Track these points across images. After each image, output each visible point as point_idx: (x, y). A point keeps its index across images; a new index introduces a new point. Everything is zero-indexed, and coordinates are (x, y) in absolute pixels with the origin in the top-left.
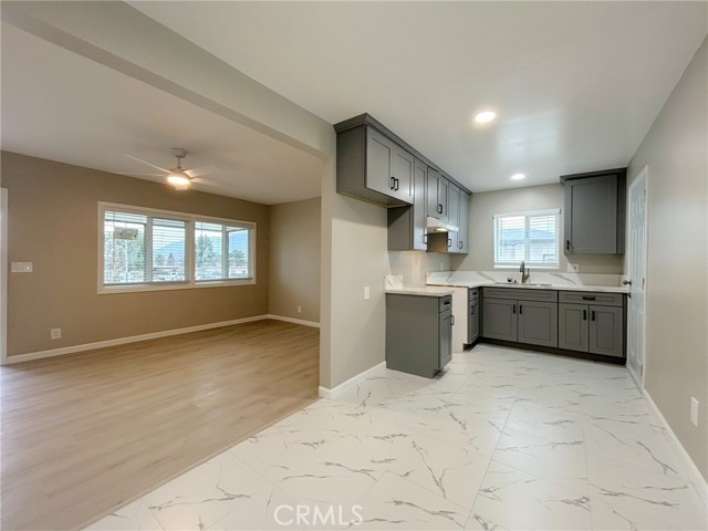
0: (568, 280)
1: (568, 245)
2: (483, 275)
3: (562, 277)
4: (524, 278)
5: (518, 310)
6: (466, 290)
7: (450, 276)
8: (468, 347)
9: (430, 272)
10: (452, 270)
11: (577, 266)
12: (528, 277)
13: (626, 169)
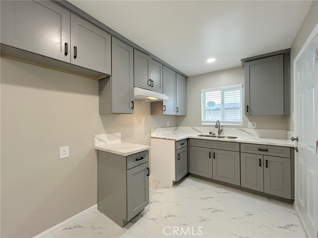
0: (249, 133)
1: (247, 109)
2: (195, 129)
3: (244, 131)
4: (220, 132)
5: (212, 156)
6: (174, 142)
7: (176, 129)
8: (176, 183)
9: (156, 128)
10: (177, 126)
11: (255, 124)
12: (222, 131)
13: (289, 49)
